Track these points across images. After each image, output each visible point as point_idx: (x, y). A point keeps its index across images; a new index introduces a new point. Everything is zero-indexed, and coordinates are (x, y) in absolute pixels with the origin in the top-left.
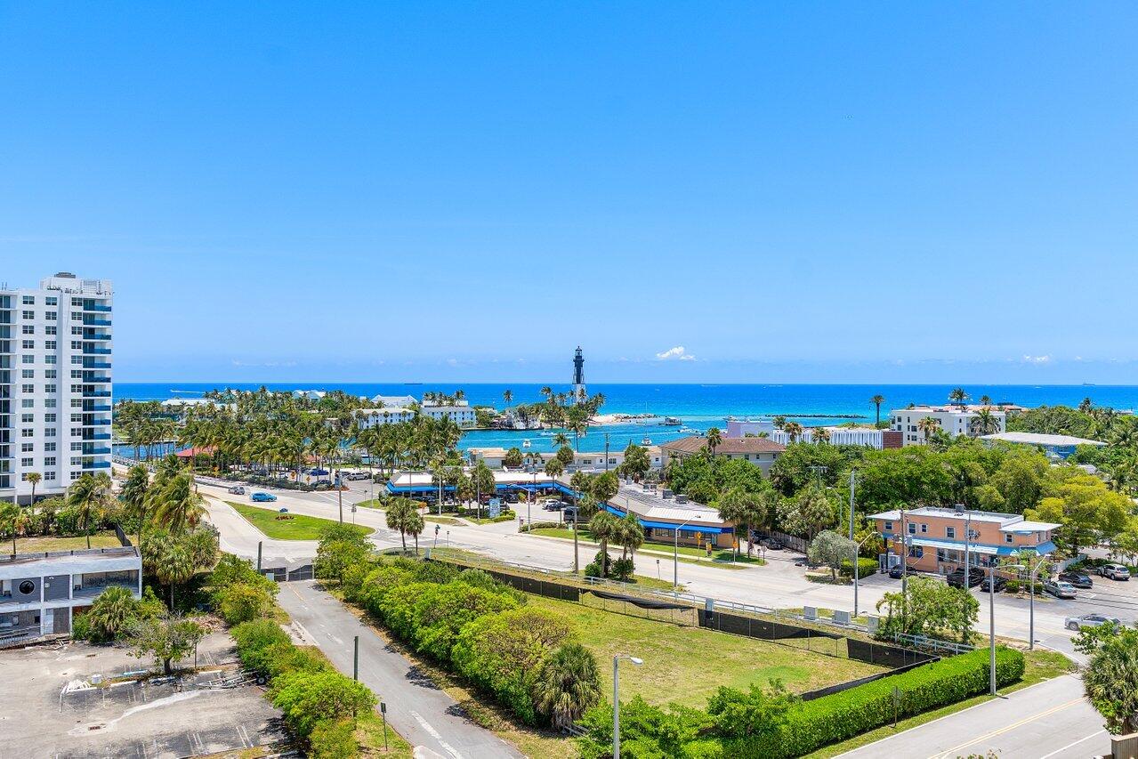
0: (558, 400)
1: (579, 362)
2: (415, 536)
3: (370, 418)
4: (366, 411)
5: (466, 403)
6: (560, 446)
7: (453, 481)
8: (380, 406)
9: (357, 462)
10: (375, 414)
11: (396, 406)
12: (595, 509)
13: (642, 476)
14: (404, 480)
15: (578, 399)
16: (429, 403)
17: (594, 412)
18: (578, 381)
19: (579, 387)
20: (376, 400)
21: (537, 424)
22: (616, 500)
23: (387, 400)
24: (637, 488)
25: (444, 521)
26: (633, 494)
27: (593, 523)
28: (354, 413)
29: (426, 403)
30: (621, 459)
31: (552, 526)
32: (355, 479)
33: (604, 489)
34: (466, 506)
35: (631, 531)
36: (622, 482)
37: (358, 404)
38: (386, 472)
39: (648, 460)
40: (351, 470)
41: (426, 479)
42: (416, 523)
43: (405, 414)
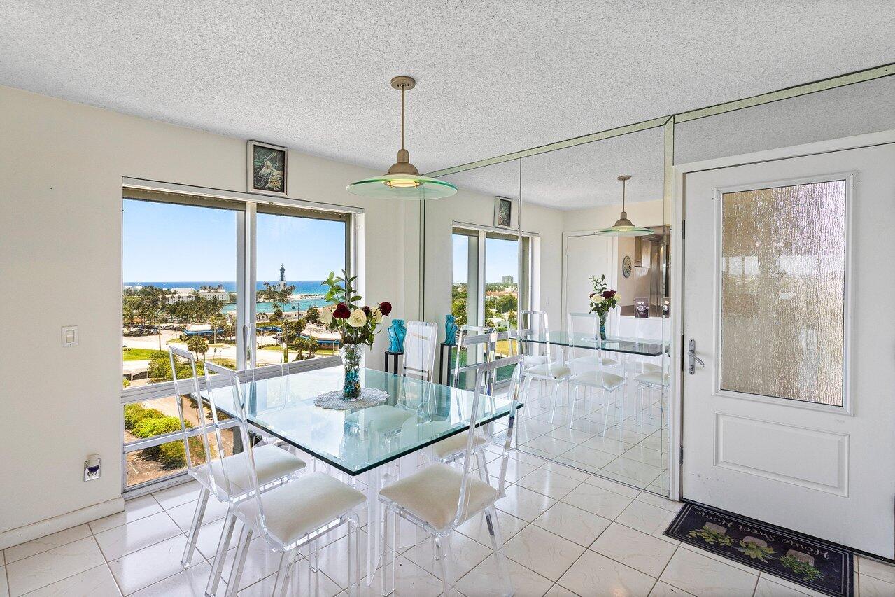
0: (272, 289)
1: (282, 271)
2: (204, 354)
3: (170, 299)
4: (167, 296)
5: (224, 291)
6: (275, 309)
7: (222, 327)
8: (175, 293)
9: (165, 321)
10: (172, 297)
11: (184, 293)
12: (295, 336)
13: (316, 322)
14: (193, 328)
15: (282, 288)
16: (203, 291)
17: (290, 294)
18: (282, 280)
19: (283, 283)
20: (172, 290)
21: (261, 300)
22: (305, 332)
23: (178, 290)
24: (314, 326)
25: (219, 346)
26: (313, 330)
27: (296, 342)
28: (160, 297)
29: (201, 291)
30: (305, 315)
31: (273, 345)
32: (164, 329)
33: (299, 327)
34: (228, 338)
35: (313, 344)
36: (307, 324)
37: (162, 293)
38: (182, 325)
39: (318, 314)
40: (164, 325)
41: (206, 327)
42: (204, 348)
43: (190, 297)
